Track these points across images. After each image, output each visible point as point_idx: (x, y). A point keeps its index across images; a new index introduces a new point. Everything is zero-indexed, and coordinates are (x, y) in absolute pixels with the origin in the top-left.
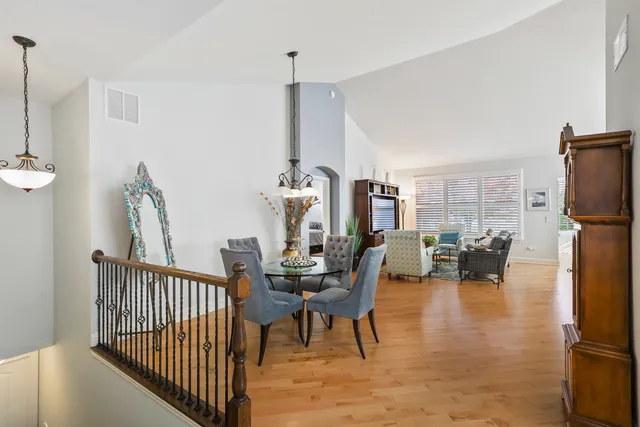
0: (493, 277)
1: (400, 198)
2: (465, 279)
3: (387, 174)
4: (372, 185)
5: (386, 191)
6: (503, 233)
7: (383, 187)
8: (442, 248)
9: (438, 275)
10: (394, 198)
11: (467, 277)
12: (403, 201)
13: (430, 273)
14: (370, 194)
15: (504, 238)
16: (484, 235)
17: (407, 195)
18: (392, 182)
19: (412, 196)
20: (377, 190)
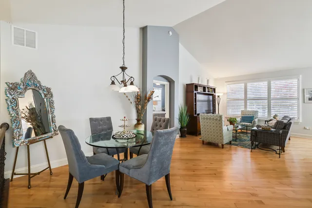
0: (277, 148)
1: (217, 94)
2: (254, 148)
3: (208, 80)
4: (196, 87)
5: (207, 90)
6: (285, 117)
7: (204, 88)
8: (242, 125)
9: (237, 143)
10: (212, 95)
11: (257, 146)
12: (218, 96)
13: (230, 142)
14: (195, 92)
15: (285, 121)
16: (272, 118)
17: (221, 93)
18: (211, 85)
19: (224, 94)
20: (200, 90)
